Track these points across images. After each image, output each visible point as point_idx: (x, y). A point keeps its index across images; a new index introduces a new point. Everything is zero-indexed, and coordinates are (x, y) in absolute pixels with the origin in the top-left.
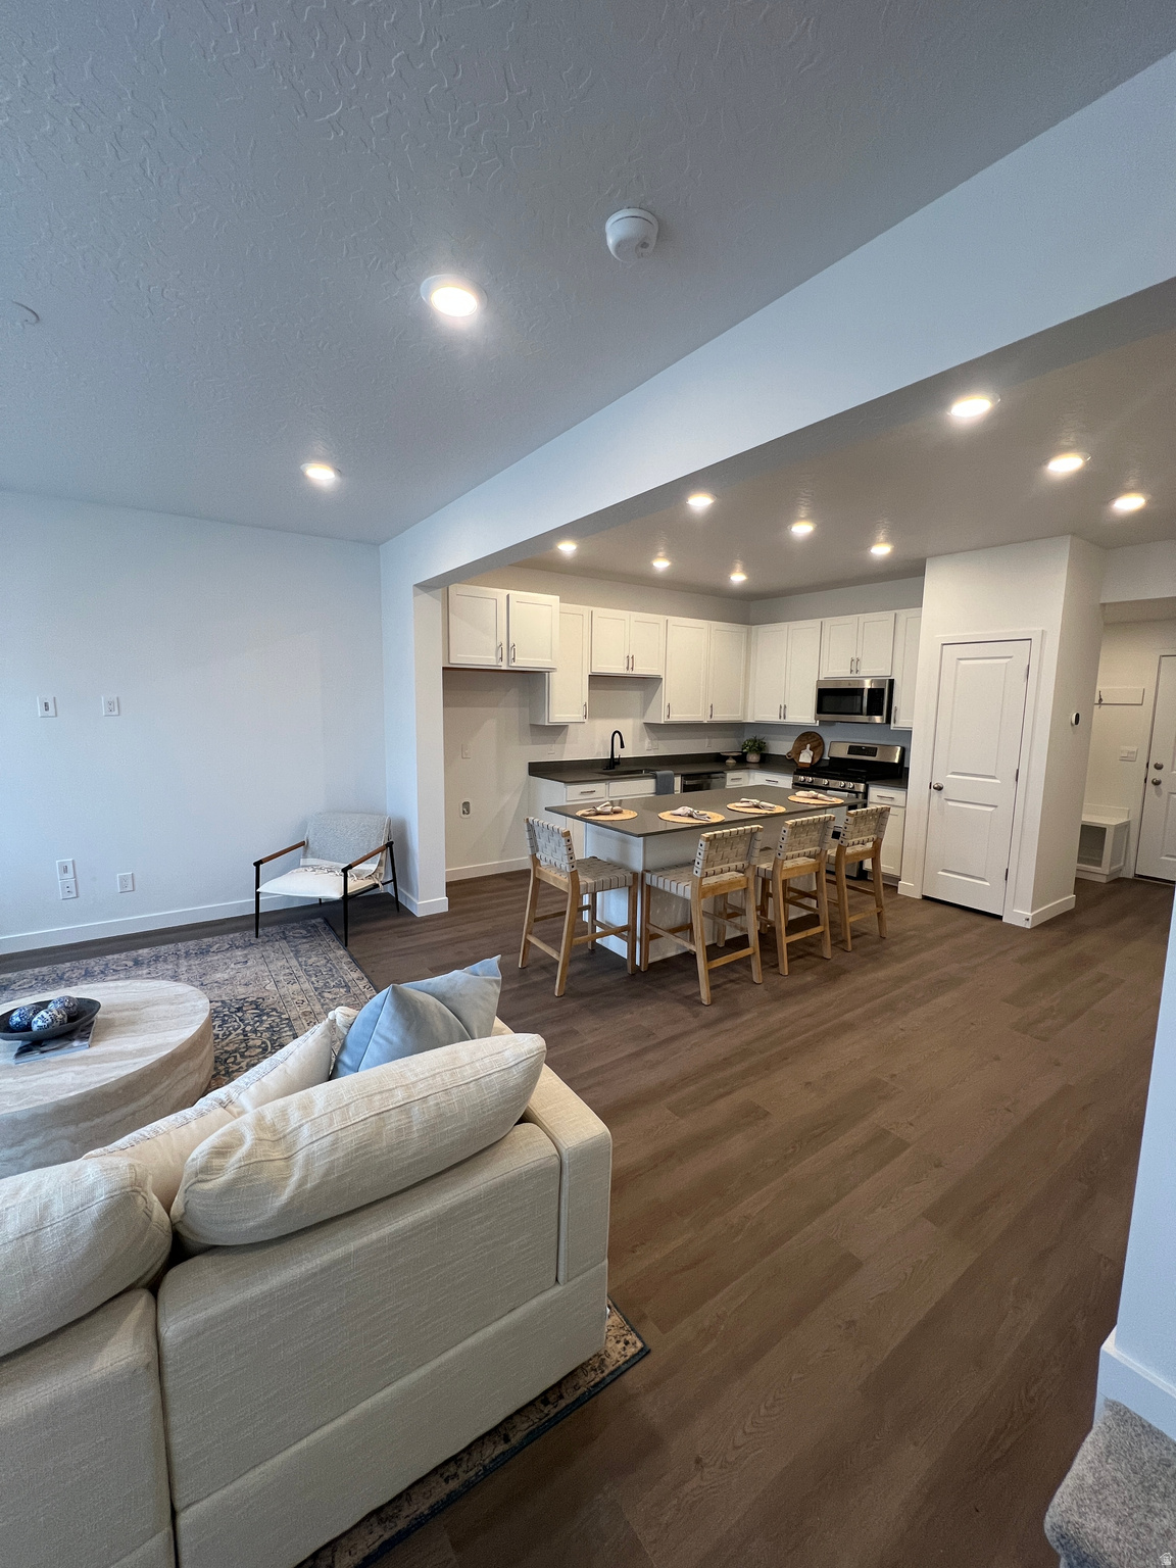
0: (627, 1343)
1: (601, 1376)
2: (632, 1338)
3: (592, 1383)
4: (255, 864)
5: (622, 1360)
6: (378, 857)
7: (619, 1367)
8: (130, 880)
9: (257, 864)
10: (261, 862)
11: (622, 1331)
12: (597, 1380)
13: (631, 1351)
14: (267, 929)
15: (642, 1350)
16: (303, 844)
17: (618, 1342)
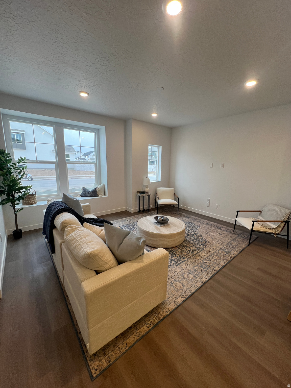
0: (96, 370)
1: (88, 360)
2: (98, 372)
3: (87, 357)
4: (237, 211)
5: (91, 368)
6: (279, 224)
7: (89, 367)
8: (218, 207)
9: (238, 212)
10: (239, 211)
11: (101, 367)
12: (87, 359)
13: (93, 371)
14: (237, 231)
15: (93, 376)
16: (260, 211)
17: (97, 366)
